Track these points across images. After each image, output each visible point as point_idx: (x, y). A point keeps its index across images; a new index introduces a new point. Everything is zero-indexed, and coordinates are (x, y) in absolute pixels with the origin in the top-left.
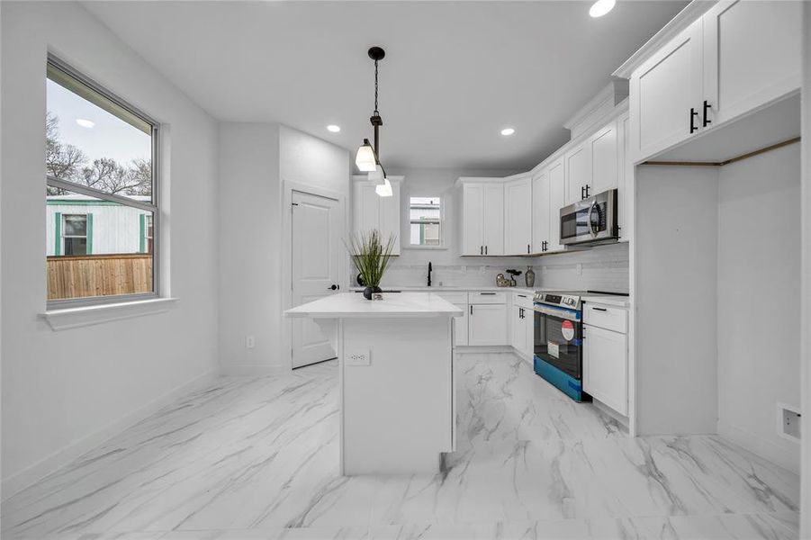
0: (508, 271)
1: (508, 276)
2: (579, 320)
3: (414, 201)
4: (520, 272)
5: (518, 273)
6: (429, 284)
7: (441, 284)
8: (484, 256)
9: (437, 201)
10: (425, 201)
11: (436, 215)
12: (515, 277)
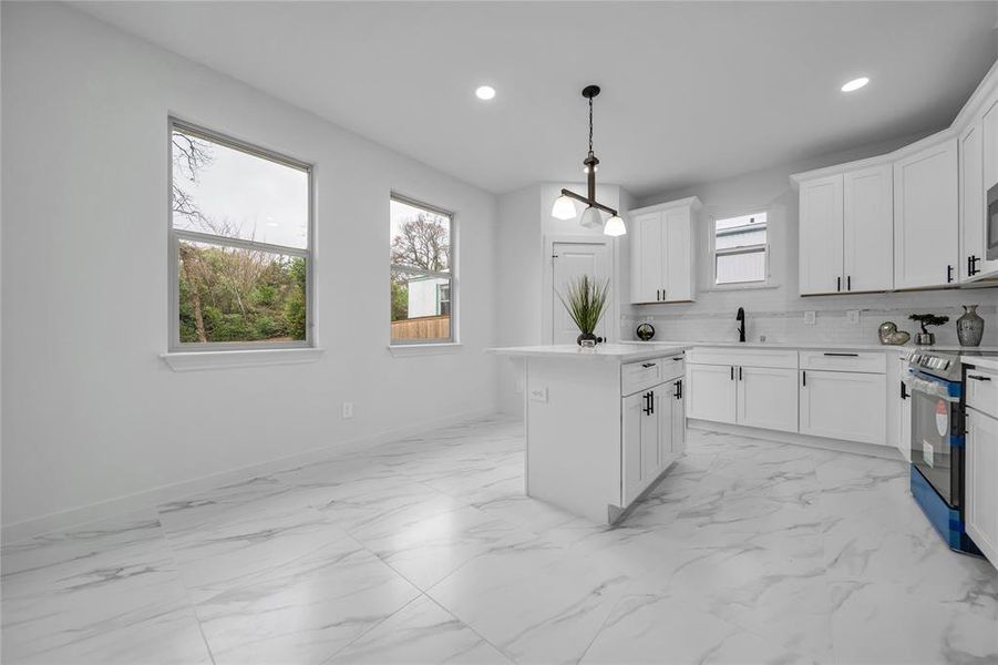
0: (915, 317)
1: (914, 328)
2: (957, 400)
3: (722, 224)
4: (947, 319)
5: (941, 321)
6: (743, 339)
7: (763, 339)
8: (844, 292)
9: (761, 218)
10: (742, 221)
11: (760, 239)
12: (931, 328)
